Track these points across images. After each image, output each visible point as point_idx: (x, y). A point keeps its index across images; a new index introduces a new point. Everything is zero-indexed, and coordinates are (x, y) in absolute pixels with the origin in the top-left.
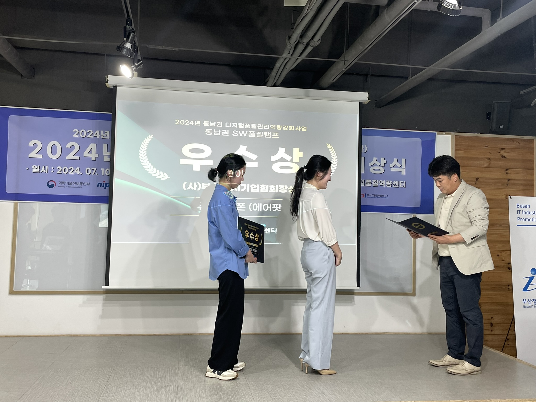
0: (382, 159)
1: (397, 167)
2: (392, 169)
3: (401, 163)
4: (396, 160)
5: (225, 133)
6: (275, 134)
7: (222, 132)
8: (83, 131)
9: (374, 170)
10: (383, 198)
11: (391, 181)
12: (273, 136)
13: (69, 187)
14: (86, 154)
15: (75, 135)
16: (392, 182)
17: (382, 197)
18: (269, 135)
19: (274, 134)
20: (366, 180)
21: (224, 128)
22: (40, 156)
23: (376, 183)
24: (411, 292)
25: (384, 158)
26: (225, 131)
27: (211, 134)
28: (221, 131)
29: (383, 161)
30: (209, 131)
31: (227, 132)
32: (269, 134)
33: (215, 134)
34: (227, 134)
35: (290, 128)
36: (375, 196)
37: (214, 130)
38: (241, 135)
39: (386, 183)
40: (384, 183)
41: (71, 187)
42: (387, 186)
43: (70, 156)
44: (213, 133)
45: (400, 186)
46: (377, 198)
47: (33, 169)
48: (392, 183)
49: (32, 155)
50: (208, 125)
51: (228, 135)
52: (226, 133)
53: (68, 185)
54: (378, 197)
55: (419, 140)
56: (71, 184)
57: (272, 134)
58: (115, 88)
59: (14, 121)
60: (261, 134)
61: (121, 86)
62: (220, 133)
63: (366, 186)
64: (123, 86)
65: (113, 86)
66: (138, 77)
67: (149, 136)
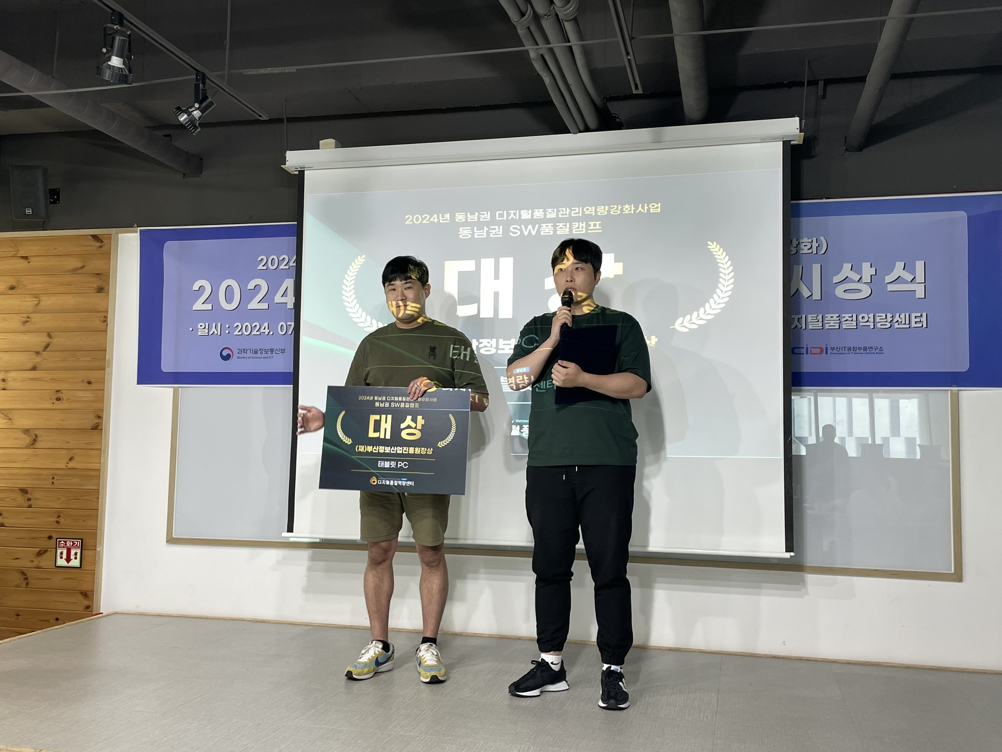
0: (866, 266)
1: (906, 282)
2: (891, 288)
3: (913, 271)
4: (900, 265)
5: (495, 232)
6: (594, 224)
7: (490, 231)
8: (273, 259)
9: (844, 291)
10: (871, 353)
11: (889, 315)
12: (589, 228)
13: (253, 358)
14: (278, 299)
15: (260, 267)
16: (893, 317)
17: (868, 351)
18: (582, 227)
19: (592, 225)
20: (826, 315)
21: (493, 222)
22: (208, 307)
23: (852, 320)
24: (951, 571)
25: (870, 263)
26: (495, 229)
27: (470, 236)
28: (487, 229)
29: (868, 271)
30: (465, 231)
31: (499, 229)
32: (581, 225)
33: (476, 236)
34: (499, 234)
35: (627, 209)
36: (849, 349)
37: (475, 228)
38: (526, 233)
39: (878, 319)
40: (871, 320)
41: (256, 358)
42: (879, 325)
43: (254, 305)
44: (473, 234)
45: (913, 325)
46: (855, 353)
47: (199, 330)
48: (893, 320)
49: (198, 306)
50: (464, 220)
51: (501, 236)
52: (497, 232)
53: (251, 355)
54: (858, 351)
55: (961, 216)
56: (256, 352)
57: (588, 226)
58: (302, 173)
59: (171, 250)
60: (566, 228)
61: (310, 168)
62: (487, 233)
63: (826, 328)
64: (312, 167)
65: (299, 171)
66: (336, 148)
67: (359, 257)
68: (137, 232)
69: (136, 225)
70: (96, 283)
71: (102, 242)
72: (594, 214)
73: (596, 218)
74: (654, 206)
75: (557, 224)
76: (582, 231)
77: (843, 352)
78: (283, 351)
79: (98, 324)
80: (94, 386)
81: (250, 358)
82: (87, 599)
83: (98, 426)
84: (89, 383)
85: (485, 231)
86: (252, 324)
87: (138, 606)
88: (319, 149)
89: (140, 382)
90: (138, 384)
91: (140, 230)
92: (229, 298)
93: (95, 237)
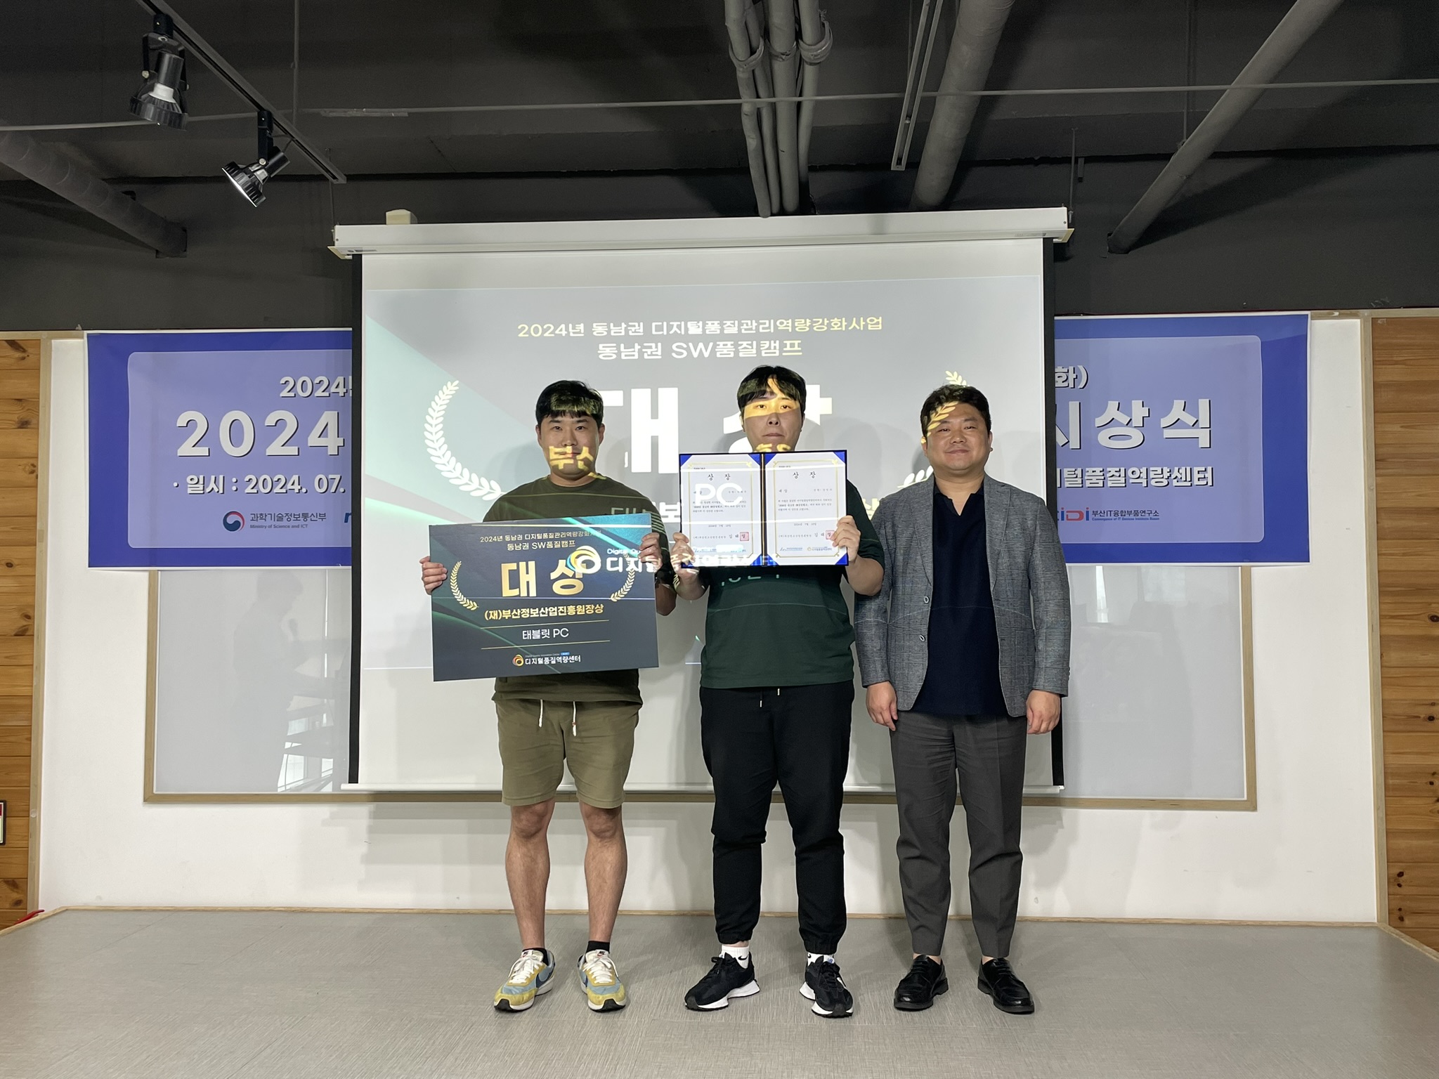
0: (1136, 404)
2: (1168, 433)
3: (1195, 413)
5: (652, 352)
6: (791, 344)
7: (644, 350)
8: (304, 381)
9: (1110, 438)
10: (1143, 519)
12: (785, 349)
14: (313, 440)
15: (284, 393)
16: (1170, 471)
17: (1140, 516)
18: (775, 347)
19: (788, 346)
20: (1087, 469)
21: (648, 337)
22: (203, 451)
24: (1243, 796)
25: (1141, 401)
26: (651, 347)
27: (614, 356)
28: (640, 347)
29: (1139, 411)
30: (608, 350)
31: (657, 347)
32: (773, 345)
33: (623, 357)
34: (657, 355)
35: (835, 324)
36: (1116, 514)
37: (622, 346)
38: (695, 355)
39: (1152, 475)
40: (1144, 475)
41: (280, 527)
42: (1153, 482)
43: (275, 448)
44: (619, 354)
45: (1196, 482)
46: (1123, 519)
47: (189, 486)
48: (1170, 476)
49: (186, 449)
50: (605, 333)
51: (660, 357)
52: (654, 351)
53: (273, 523)
54: (1127, 516)
55: (1253, 342)
56: (280, 519)
57: (782, 346)
58: (357, 259)
59: (140, 366)
60: (752, 348)
61: (372, 252)
62: (639, 352)
63: (1087, 486)
64: (375, 250)
65: (353, 255)
66: (411, 223)
67: (449, 383)
68: (82, 338)
69: (79, 327)
70: (17, 414)
71: (24, 351)
72: (790, 331)
73: (794, 335)
74: (873, 320)
75: (740, 343)
76: (775, 353)
77: (1109, 517)
78: (323, 516)
79: (21, 476)
80: (18, 570)
81: (270, 527)
82: (15, 890)
83: (26, 630)
84: (9, 565)
85: (637, 350)
86: (274, 476)
87: (100, 898)
88: (385, 224)
89: (92, 563)
90: (89, 567)
91: (88, 334)
92: (235, 437)
93: (13, 344)
